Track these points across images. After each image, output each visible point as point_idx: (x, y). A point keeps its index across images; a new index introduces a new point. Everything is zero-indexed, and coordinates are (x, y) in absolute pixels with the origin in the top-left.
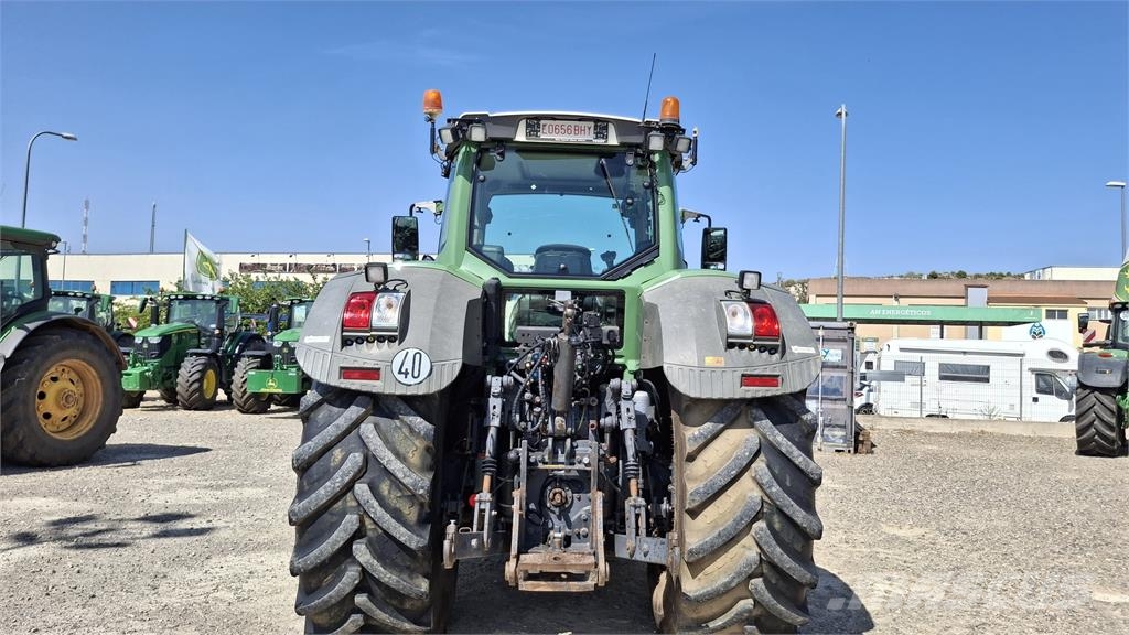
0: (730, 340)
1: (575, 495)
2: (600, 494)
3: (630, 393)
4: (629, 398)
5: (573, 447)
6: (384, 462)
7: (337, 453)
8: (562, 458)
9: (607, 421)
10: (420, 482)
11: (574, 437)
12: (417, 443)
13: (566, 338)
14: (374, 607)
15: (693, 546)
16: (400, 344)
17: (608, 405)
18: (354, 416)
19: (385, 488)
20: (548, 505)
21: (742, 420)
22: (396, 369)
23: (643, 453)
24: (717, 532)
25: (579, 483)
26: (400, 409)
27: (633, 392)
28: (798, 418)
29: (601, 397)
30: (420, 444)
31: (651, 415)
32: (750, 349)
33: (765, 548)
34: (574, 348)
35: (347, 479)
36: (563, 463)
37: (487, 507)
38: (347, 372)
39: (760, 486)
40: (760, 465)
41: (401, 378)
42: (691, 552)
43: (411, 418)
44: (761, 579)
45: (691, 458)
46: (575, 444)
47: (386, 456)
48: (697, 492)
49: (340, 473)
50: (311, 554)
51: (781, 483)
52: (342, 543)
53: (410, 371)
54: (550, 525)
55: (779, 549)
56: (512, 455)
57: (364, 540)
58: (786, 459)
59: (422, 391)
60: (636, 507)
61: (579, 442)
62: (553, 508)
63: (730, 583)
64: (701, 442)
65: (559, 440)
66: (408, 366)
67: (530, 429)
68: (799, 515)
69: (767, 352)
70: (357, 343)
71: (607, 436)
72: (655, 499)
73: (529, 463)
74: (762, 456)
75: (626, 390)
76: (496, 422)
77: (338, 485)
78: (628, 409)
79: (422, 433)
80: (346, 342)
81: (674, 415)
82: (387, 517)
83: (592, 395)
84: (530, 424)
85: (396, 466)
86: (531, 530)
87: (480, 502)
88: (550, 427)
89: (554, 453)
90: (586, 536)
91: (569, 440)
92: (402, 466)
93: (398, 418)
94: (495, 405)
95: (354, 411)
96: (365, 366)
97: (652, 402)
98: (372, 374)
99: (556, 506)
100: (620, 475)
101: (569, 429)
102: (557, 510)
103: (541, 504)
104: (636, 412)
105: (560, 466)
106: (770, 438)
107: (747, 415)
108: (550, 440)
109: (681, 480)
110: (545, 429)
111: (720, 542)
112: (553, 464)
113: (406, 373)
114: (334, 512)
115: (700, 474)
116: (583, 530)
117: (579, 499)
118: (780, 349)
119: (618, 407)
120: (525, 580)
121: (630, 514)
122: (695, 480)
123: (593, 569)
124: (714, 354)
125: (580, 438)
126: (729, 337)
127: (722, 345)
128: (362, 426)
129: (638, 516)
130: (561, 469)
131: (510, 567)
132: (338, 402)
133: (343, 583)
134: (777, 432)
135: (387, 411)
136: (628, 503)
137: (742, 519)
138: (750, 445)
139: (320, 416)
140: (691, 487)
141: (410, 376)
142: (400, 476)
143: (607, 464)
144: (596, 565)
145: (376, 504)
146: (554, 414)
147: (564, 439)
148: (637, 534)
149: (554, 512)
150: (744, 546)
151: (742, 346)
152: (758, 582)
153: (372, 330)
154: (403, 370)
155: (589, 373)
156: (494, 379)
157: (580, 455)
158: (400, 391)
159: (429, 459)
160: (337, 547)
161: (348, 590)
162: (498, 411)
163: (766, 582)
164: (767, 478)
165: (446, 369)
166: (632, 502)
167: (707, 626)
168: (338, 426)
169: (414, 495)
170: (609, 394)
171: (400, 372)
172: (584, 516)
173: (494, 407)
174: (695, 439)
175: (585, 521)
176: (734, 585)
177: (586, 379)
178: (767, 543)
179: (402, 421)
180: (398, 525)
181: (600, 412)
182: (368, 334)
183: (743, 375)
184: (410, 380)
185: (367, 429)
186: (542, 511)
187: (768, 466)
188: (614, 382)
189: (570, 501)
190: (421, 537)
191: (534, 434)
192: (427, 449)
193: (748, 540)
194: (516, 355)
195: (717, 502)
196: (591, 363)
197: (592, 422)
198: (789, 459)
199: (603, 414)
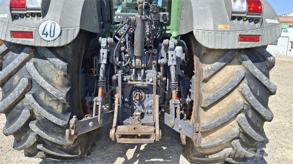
0: (233, 15)
1: (146, 95)
2: (158, 96)
3: (173, 47)
4: (173, 50)
5: (145, 73)
6: (40, 83)
7: (16, 77)
8: (139, 78)
9: (162, 61)
10: (62, 93)
11: (145, 69)
12: (59, 72)
13: (139, 16)
14: (47, 150)
15: (204, 125)
16: (43, 18)
17: (162, 53)
18: (23, 59)
19: (42, 96)
20: (134, 99)
21: (235, 60)
22: (41, 32)
23: (179, 76)
24: (218, 119)
25: (148, 90)
26: (48, 55)
27: (175, 46)
28: (265, 59)
29: (159, 49)
30: (61, 73)
31: (183, 57)
32: (244, 21)
33: (243, 127)
34: (144, 21)
35: (21, 92)
36: (140, 81)
37: (99, 104)
38: (15, 34)
39: (244, 96)
40: (244, 85)
41: (44, 37)
42: (203, 128)
43: (54, 59)
44: (238, 140)
45: (205, 81)
46: (146, 72)
47: (40, 80)
48: (208, 99)
49: (17, 88)
50: (10, 128)
51: (255, 94)
52: (23, 123)
53: (49, 33)
54: (135, 108)
55: (250, 127)
56: (114, 77)
57: (35, 122)
58: (259, 82)
59: (56, 44)
60: (175, 104)
61: (148, 71)
62: (136, 101)
63: (222, 142)
64: (212, 73)
65: (138, 70)
66: (48, 30)
67: (124, 65)
68: (262, 110)
69: (253, 22)
70: (21, 17)
71: (162, 68)
72: (183, 96)
73: (122, 81)
74: (245, 80)
75: (171, 45)
76: (104, 61)
77: (17, 94)
78: (172, 55)
79: (60, 67)
80: (14, 17)
81: (195, 58)
82: (44, 111)
83: (154, 48)
84: (123, 62)
85: (46, 85)
86: (126, 110)
87: (96, 101)
88: (133, 64)
89: (136, 76)
90: (151, 113)
91: (143, 70)
92: (49, 85)
93: (47, 60)
94: (104, 52)
95: (23, 56)
96: (25, 30)
97: (184, 51)
98: (29, 35)
99: (137, 100)
100: (168, 86)
101: (143, 65)
102: (138, 102)
103: (130, 99)
104: (176, 56)
105: (139, 82)
106: (251, 70)
107: (238, 58)
108: (134, 70)
109: (199, 91)
110: (131, 64)
111: (219, 124)
112: (136, 81)
113: (47, 34)
114: (18, 107)
115: (210, 89)
116: (150, 111)
117: (148, 97)
118: (261, 21)
119: (167, 54)
120: (120, 138)
121: (172, 107)
122: (207, 92)
123: (153, 134)
124: (224, 23)
125: (148, 69)
126: (233, 13)
127: (228, 18)
128: (27, 63)
129: (176, 108)
130: (139, 84)
131: (112, 132)
132: (16, 51)
133: (29, 141)
134: (255, 67)
135: (41, 55)
136: (171, 102)
137: (232, 113)
138: (239, 74)
139: (8, 58)
140: (205, 96)
141: (49, 36)
142: (49, 90)
143: (161, 81)
144: (155, 131)
145: (37, 104)
146: (136, 57)
147: (141, 70)
148: (176, 117)
149: (136, 102)
150: (231, 125)
151: (239, 18)
152: (237, 142)
153: (27, 9)
154: (45, 33)
155: (153, 37)
156: (103, 39)
157: (148, 77)
158: (44, 44)
159: (67, 81)
160: (22, 125)
161: (32, 143)
162: (105, 56)
163: (241, 141)
164: (248, 92)
165: (70, 32)
166: (173, 102)
167: (208, 157)
168: (15, 64)
169: (58, 100)
170: (163, 47)
171: (43, 34)
172: (150, 105)
173: (103, 54)
174: (209, 71)
175: (151, 107)
176: (224, 143)
177: (151, 40)
178: (244, 125)
179: (49, 61)
180: (50, 115)
181: (158, 56)
182: (25, 12)
183: (240, 35)
184: (49, 38)
185: (30, 65)
186: (131, 102)
187: (249, 85)
188: (165, 41)
189: (144, 97)
190: (65, 120)
191: (126, 67)
192: (65, 76)
193: (234, 123)
194: (117, 28)
195: (219, 104)
196: (153, 31)
197: (154, 62)
198: (260, 82)
199: (160, 57)
